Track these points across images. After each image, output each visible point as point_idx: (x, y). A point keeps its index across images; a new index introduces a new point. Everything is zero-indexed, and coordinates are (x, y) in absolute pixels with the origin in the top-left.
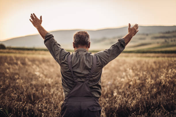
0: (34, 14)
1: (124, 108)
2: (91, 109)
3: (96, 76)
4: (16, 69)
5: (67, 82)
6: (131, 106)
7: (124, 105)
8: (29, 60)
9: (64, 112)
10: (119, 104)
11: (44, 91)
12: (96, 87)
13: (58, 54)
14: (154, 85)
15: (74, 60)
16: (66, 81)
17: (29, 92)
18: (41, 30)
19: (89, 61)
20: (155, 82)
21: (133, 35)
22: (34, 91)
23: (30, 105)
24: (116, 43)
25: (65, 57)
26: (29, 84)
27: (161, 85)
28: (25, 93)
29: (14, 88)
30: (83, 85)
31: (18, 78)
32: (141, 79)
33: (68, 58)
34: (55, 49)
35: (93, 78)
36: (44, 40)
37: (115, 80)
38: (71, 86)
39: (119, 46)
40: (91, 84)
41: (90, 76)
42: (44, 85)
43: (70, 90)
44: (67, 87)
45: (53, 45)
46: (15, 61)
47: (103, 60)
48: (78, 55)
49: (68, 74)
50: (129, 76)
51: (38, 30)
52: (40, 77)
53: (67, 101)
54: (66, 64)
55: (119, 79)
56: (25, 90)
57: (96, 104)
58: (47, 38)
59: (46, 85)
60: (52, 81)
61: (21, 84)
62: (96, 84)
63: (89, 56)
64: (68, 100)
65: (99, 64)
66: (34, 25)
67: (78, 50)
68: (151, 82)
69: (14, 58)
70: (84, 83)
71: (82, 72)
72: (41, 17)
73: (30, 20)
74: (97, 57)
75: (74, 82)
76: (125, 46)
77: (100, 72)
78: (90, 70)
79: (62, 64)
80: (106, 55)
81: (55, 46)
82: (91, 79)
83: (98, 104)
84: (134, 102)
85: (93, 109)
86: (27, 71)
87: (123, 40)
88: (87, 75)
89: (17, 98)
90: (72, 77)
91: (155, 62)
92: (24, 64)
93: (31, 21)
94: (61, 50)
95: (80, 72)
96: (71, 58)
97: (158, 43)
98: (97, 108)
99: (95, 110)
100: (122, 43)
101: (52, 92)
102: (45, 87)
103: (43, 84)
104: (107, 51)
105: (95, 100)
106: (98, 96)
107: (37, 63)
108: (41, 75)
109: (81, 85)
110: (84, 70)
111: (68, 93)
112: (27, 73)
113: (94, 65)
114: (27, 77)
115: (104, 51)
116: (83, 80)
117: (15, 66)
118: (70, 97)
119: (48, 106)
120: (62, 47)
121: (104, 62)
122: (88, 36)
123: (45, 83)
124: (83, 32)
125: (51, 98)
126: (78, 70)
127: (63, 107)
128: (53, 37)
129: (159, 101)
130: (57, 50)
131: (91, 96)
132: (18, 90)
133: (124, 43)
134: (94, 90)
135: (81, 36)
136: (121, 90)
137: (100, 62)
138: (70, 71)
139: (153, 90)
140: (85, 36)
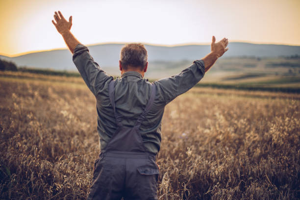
0: (59, 12)
1: (203, 177)
2: (142, 172)
3: (154, 118)
4: (30, 105)
5: (105, 124)
6: (215, 174)
7: (203, 172)
8: (54, 91)
9: (98, 175)
10: (196, 170)
11: (72, 143)
12: (153, 136)
13: (94, 78)
14: (259, 142)
15: (119, 89)
16: (103, 123)
17: (47, 142)
18: (69, 38)
19: (144, 92)
20: (262, 138)
21: (219, 55)
22: (57, 141)
23: (48, 163)
24: (190, 67)
25: (104, 84)
26: (50, 129)
27: (270, 143)
28: (41, 144)
29: (24, 135)
30: (130, 131)
31: (33, 119)
32: (238, 132)
33: (109, 86)
34: (89, 71)
35: (147, 121)
36: (72, 55)
37: (194, 131)
38: (111, 131)
39: (194, 72)
40: (144, 131)
41: (143, 117)
42: (74, 132)
43: (109, 139)
44: (105, 133)
45: (86, 63)
46: (30, 91)
47: (166, 92)
48: (126, 82)
49: (108, 112)
50: (217, 126)
51: (65, 39)
52: (68, 119)
53: (104, 156)
54: (105, 95)
55: (200, 129)
56: (42, 138)
57: (151, 165)
58: (77, 52)
59: (77, 133)
60: (88, 126)
61: (36, 129)
62: (153, 131)
63: (144, 84)
64: (105, 154)
65: (160, 99)
66: (59, 31)
67: (126, 74)
68: (255, 137)
69: (29, 86)
70: (133, 129)
71: (130, 110)
72: (71, 18)
73: (53, 21)
74: (156, 87)
75: (116, 125)
76: (204, 72)
77: (160, 112)
78: (143, 108)
79: (99, 95)
80: (172, 84)
81: (90, 65)
82: (145, 123)
83: (153, 164)
84: (221, 167)
85: (144, 172)
86: (48, 109)
87: (202, 62)
88: (139, 115)
89: (26, 150)
90: (115, 118)
91: (267, 106)
92: (45, 96)
93: (54, 23)
94: (98, 72)
95: (127, 109)
96: (115, 86)
97: (277, 74)
98: (152, 170)
99: (148, 174)
100: (200, 68)
101: (86, 145)
102: (76, 137)
103: (73, 130)
104: (174, 78)
105: (150, 157)
106: (155, 151)
107: (67, 96)
108: (71, 116)
109: (127, 131)
110: (134, 107)
111: (106, 144)
112: (49, 112)
113: (150, 100)
114: (48, 118)
115: (170, 79)
116: (131, 123)
117: (30, 98)
118: (108, 151)
119: (77, 166)
120: (101, 68)
121: (168, 97)
122: (144, 52)
123: (76, 129)
124: (138, 45)
125: (84, 154)
126: (124, 107)
127: (97, 165)
128: (88, 50)
129: (262, 169)
130: (92, 72)
131: (143, 150)
132: (30, 138)
133: (203, 67)
134: (149, 141)
135: (133, 51)
136: (202, 148)
137: (161, 95)
138: (111, 108)
139: (255, 150)
140: (139, 52)
